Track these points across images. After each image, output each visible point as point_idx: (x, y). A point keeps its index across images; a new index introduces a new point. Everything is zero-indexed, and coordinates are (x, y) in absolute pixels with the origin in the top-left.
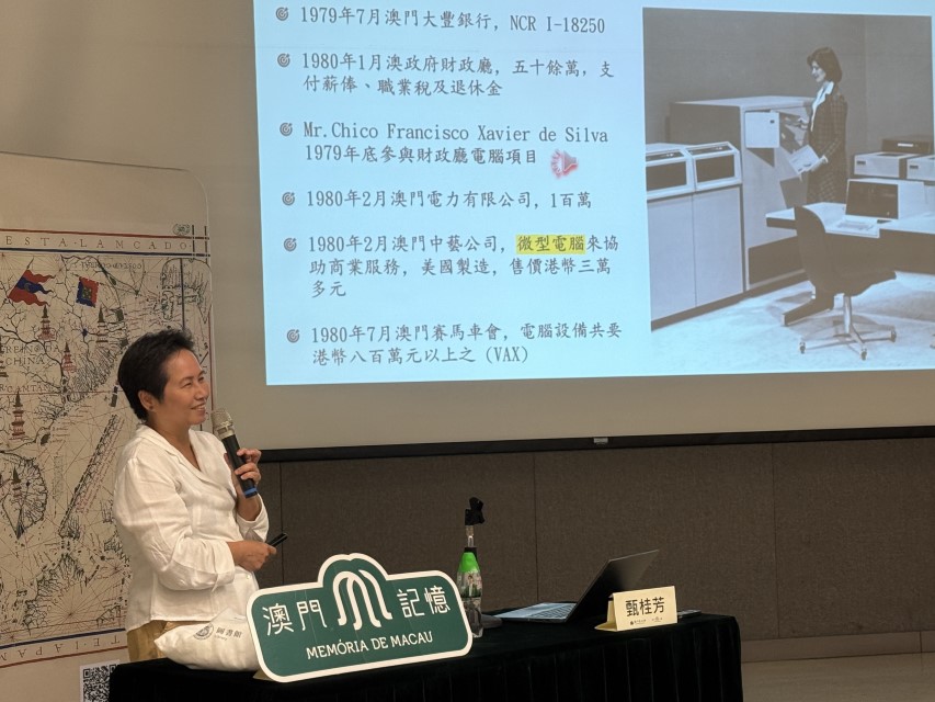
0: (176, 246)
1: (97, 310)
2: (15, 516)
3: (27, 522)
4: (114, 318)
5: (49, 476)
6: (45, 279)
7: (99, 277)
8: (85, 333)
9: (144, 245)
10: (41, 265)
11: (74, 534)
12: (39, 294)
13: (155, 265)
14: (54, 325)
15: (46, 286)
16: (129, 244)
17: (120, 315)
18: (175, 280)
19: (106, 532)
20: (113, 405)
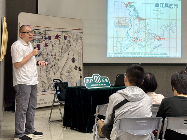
0: (78, 31)
1: (67, 41)
2: (54, 71)
3: (56, 72)
4: (69, 42)
5: (59, 65)
6: (60, 36)
7: (67, 36)
8: (65, 44)
9: (74, 31)
10: (59, 34)
11: (62, 74)
12: (59, 38)
13: (75, 34)
14: (61, 43)
16: (72, 31)
18: (78, 36)
19: (67, 74)
20: (68, 55)
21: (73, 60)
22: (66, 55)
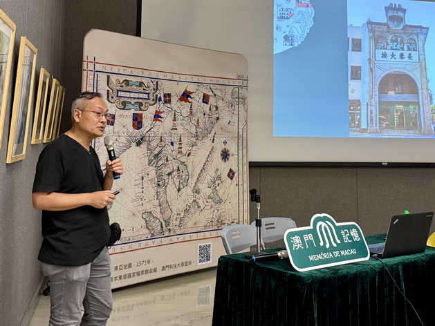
0: (237, 83)
1: (209, 106)
2: (177, 184)
3: (181, 187)
4: (215, 109)
5: (190, 169)
6: (192, 93)
7: (210, 93)
8: (204, 114)
9: (226, 82)
10: (191, 88)
11: (197, 192)
12: (189, 99)
13: (230, 89)
14: (194, 111)
15: (192, 96)
16: (221, 81)
17: (217, 108)
18: (236, 96)
19: (209, 191)
20: (213, 142)
21: (225, 155)
22: (208, 141)
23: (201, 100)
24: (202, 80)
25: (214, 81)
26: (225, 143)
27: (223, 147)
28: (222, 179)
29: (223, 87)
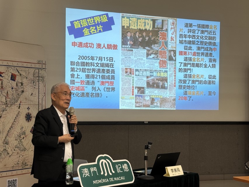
0: (37, 66)
1: (16, 82)
5: (1, 127)
7: (17, 73)
8: (12, 88)
9: (29, 65)
10: (2, 70)
11: (7, 143)
13: (32, 71)
14: (4, 86)
15: (2, 75)
16: (25, 65)
17: (22, 84)
18: (37, 75)
19: (16, 143)
20: (19, 108)
21: (28, 117)
22: (15, 108)
23: (10, 78)
24: (10, 64)
25: (20, 64)
26: (28, 108)
27: (27, 111)
28: (27, 134)
29: (27, 69)
